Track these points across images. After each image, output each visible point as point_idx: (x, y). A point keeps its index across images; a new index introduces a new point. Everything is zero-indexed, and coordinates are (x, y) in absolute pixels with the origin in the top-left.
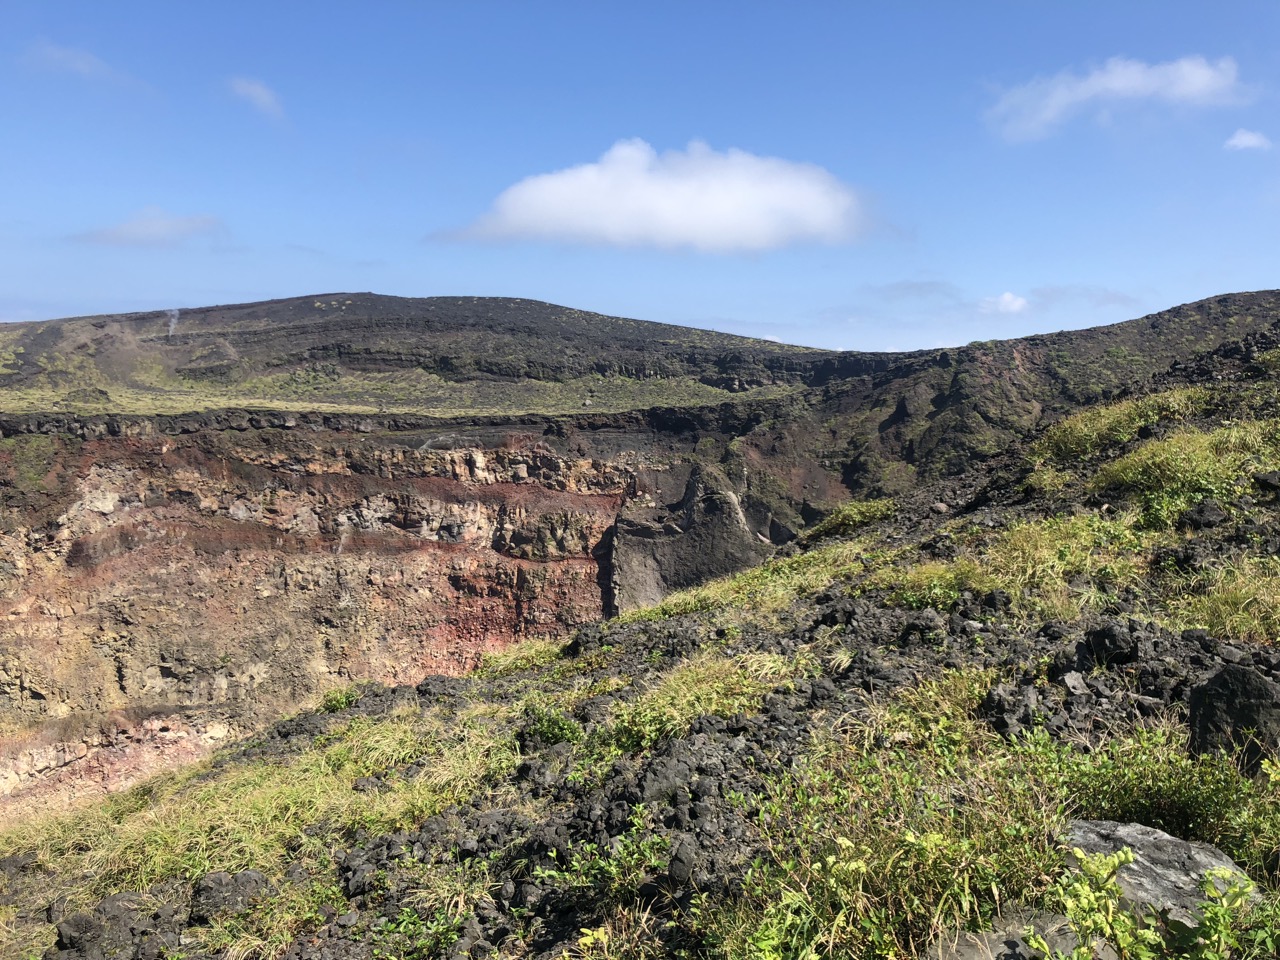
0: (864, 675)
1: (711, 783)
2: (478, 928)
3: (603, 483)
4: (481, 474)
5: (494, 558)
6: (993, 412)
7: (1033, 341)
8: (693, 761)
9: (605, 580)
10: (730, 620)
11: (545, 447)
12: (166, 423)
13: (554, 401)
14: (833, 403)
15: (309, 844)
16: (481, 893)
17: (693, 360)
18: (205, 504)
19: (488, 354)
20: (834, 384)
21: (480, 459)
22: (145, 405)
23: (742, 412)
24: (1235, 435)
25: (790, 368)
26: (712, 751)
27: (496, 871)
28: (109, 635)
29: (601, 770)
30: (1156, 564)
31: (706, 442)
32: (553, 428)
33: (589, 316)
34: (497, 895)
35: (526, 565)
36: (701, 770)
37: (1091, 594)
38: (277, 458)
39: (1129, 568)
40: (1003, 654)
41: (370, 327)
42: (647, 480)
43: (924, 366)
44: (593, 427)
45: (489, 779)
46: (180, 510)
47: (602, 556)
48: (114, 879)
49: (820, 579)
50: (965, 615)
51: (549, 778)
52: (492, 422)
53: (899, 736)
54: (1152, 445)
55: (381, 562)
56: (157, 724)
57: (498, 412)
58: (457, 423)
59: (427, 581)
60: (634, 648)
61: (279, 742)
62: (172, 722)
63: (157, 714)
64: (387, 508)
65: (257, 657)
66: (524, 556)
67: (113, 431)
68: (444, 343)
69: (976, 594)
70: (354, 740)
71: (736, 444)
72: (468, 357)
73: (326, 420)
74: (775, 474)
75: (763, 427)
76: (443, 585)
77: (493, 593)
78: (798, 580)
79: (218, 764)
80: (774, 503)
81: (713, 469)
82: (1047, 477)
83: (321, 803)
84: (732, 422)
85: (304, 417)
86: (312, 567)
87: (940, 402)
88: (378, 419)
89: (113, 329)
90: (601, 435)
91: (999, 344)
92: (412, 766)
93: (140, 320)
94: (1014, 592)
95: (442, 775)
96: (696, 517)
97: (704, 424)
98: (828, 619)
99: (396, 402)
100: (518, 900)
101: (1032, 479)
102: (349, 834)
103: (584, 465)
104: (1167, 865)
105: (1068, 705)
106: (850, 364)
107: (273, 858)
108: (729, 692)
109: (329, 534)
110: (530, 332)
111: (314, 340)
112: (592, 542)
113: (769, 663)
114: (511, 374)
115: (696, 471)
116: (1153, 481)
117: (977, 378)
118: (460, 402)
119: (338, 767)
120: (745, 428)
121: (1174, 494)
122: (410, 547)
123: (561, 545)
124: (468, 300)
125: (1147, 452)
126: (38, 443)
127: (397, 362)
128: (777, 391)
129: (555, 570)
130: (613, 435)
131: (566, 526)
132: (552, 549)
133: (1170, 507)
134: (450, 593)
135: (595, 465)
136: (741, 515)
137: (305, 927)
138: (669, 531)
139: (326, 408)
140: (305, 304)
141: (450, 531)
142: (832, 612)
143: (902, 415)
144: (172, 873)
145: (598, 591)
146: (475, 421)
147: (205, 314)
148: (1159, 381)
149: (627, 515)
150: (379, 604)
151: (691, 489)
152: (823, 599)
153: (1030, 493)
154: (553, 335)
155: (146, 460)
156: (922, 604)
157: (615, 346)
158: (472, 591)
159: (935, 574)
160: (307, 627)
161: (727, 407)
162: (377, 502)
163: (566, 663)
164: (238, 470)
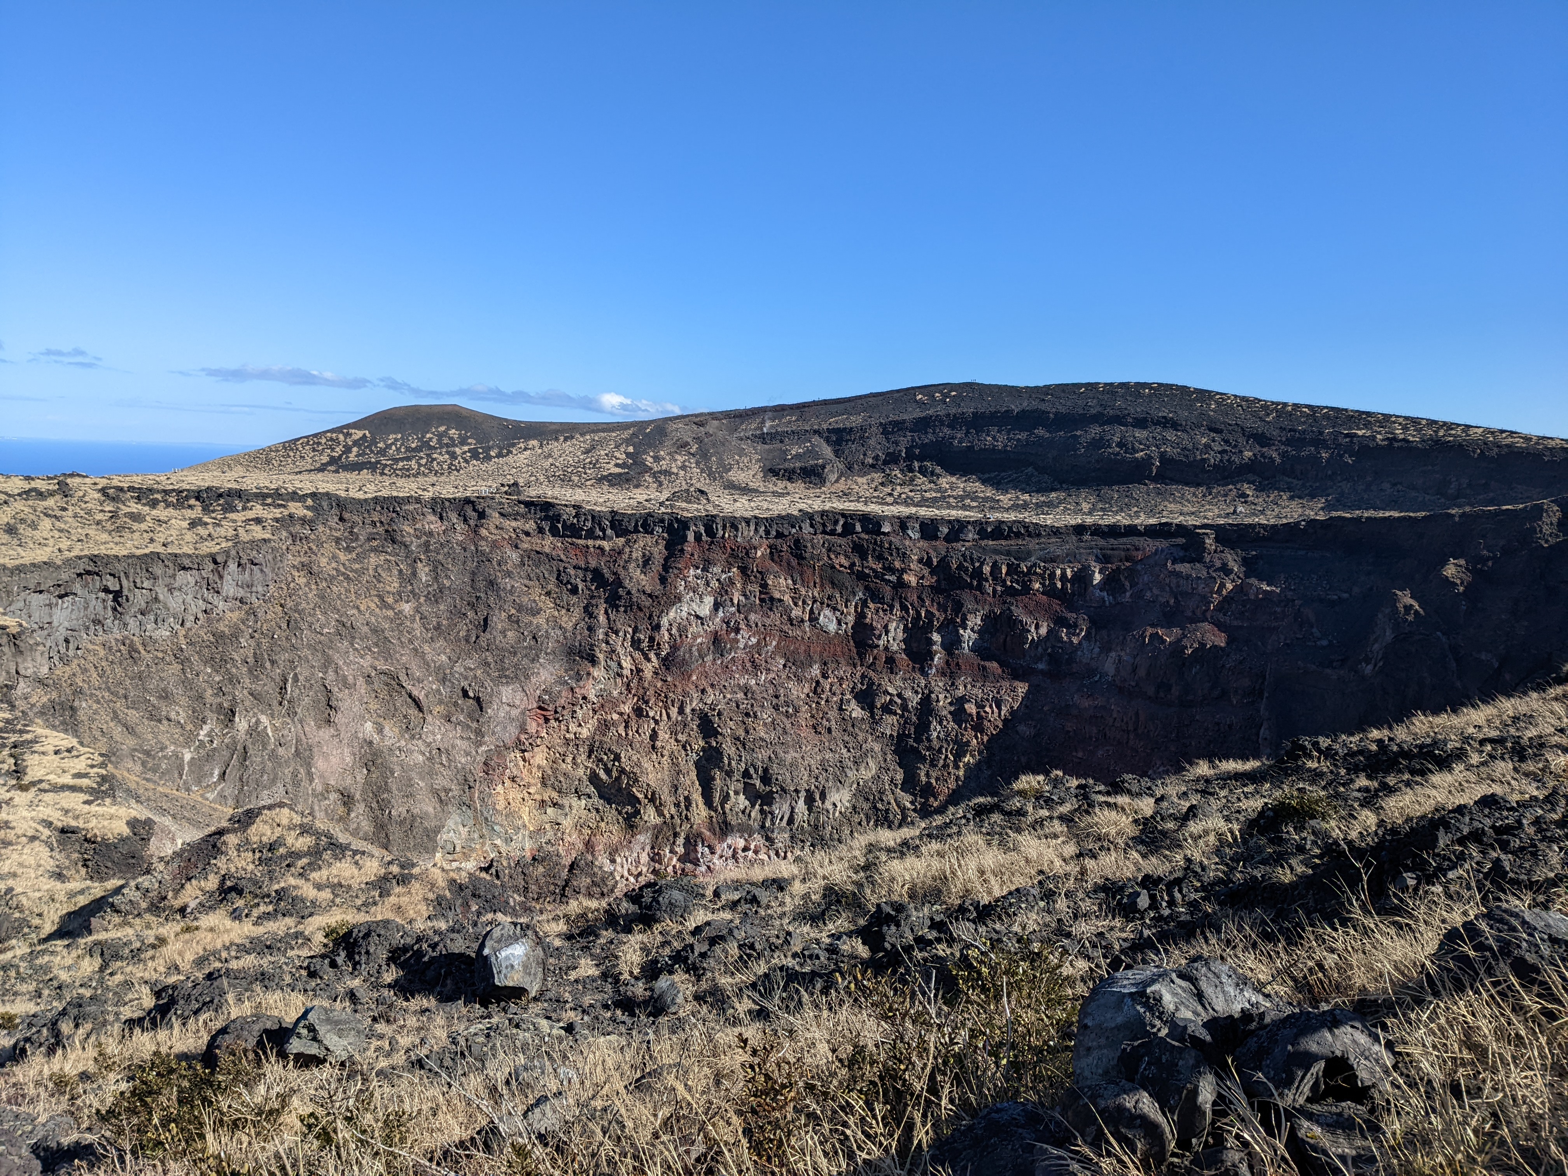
12: (761, 524)
13: (1195, 508)
18: (795, 610)
22: (741, 506)
28: (699, 744)
38: (870, 566)
44: (1245, 540)
46: (771, 615)
52: (1114, 531)
55: (977, 690)
57: (1122, 520)
59: (1028, 716)
62: (754, 842)
65: (840, 783)
67: (710, 532)
73: (924, 525)
76: (1046, 723)
85: (900, 522)
88: (981, 526)
89: (713, 427)
99: (1001, 507)
110: (1167, 423)
111: (912, 437)
114: (1141, 475)
118: (1078, 507)
122: (1010, 675)
126: (644, 542)
139: (924, 512)
140: (907, 396)
146: (1094, 531)
150: (972, 738)
155: (741, 564)
164: (829, 577)
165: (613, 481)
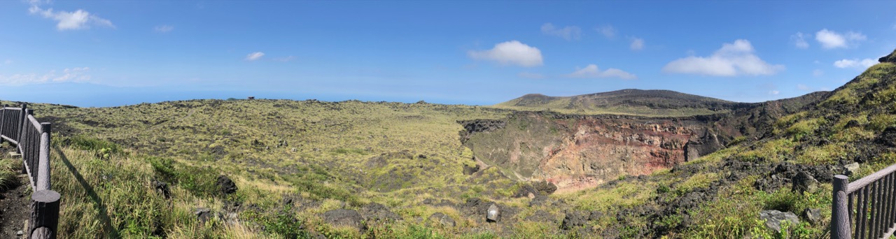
0: (733, 178)
1: (695, 203)
2: (642, 232)
3: (685, 132)
4: (658, 130)
5: (660, 149)
6: (772, 116)
7: (780, 101)
8: (691, 198)
9: (686, 155)
10: (707, 165)
11: (672, 124)
12: (594, 116)
13: (675, 114)
14: (738, 114)
15: (613, 208)
16: (644, 224)
17: (706, 104)
18: (601, 133)
19: (661, 103)
20: (738, 110)
21: (658, 126)
22: (590, 113)
23: (717, 116)
24: (811, 122)
25: (728, 106)
26: (696, 196)
27: (648, 219)
28: (582, 159)
29: (672, 199)
30: (795, 149)
31: (709, 123)
32: (674, 120)
33: (683, 94)
34: (647, 225)
35: (667, 151)
36: (693, 201)
37: (782, 156)
38: (615, 125)
39: (790, 150)
40: (761, 171)
41: (635, 97)
42: (696, 132)
43: (757, 106)
44: (684, 120)
45: (650, 199)
46: (596, 134)
47: (685, 149)
48: (577, 207)
49: (728, 155)
50: (756, 163)
51: (661, 200)
52: (661, 118)
53: (737, 192)
54: (797, 124)
55: (636, 148)
56: (589, 178)
57: (662, 116)
58: (653, 118)
59: (645, 153)
60: (686, 171)
61: (610, 186)
62: (593, 178)
63: (590, 176)
64: (638, 137)
65: (609, 167)
66: (667, 148)
67: (585, 118)
68: (651, 100)
69: (759, 158)
70: (623, 187)
71: (716, 123)
72: (656, 103)
73: (625, 117)
74: (724, 130)
75: (722, 119)
76: (649, 154)
77: (660, 156)
78: (723, 155)
79: (597, 188)
80: (724, 137)
81: (711, 129)
82: (776, 131)
83: (615, 200)
84: (715, 118)
85: (621, 116)
86: (621, 148)
87: (761, 114)
88: (636, 117)
89: (586, 97)
90: (686, 121)
91: (773, 101)
92: (634, 194)
93: (590, 95)
94: (766, 157)
95: (640, 197)
96: (707, 140)
97: (709, 119)
98: (727, 165)
99: (640, 113)
100: (651, 227)
101: (773, 132)
102: (620, 207)
103: (682, 128)
104: (780, 219)
105: (772, 182)
106: (741, 105)
107: (605, 210)
108: (703, 182)
109: (625, 141)
110: (670, 98)
111: (624, 99)
112: (683, 146)
113: (713, 175)
114: (666, 107)
115: (707, 130)
116: (796, 131)
117: (768, 109)
118: (654, 113)
119: (620, 192)
120: (718, 120)
121: (800, 134)
122: (642, 145)
123: (676, 146)
124: (657, 90)
125: (795, 126)
126: (573, 120)
127: (641, 104)
128: (725, 111)
129: (674, 152)
130: (688, 122)
131: (677, 142)
132: (674, 147)
133: (799, 137)
134: (650, 156)
135: (684, 128)
136: (717, 139)
137: (609, 225)
138: (701, 144)
139: (626, 114)
140: (622, 91)
141: (650, 143)
142: (729, 163)
143: (753, 117)
144: (587, 209)
145: (684, 157)
146: (657, 118)
147: (602, 94)
148: (800, 110)
149: (691, 140)
150: (635, 157)
151: (706, 134)
152: (728, 160)
153: (773, 135)
154: (675, 98)
155: (590, 124)
156: (748, 160)
157: (689, 101)
158: (655, 156)
159: (750, 154)
160: (620, 161)
161: (714, 115)
162: (635, 135)
163: (671, 174)
164: (607, 127)
165: (568, 108)
